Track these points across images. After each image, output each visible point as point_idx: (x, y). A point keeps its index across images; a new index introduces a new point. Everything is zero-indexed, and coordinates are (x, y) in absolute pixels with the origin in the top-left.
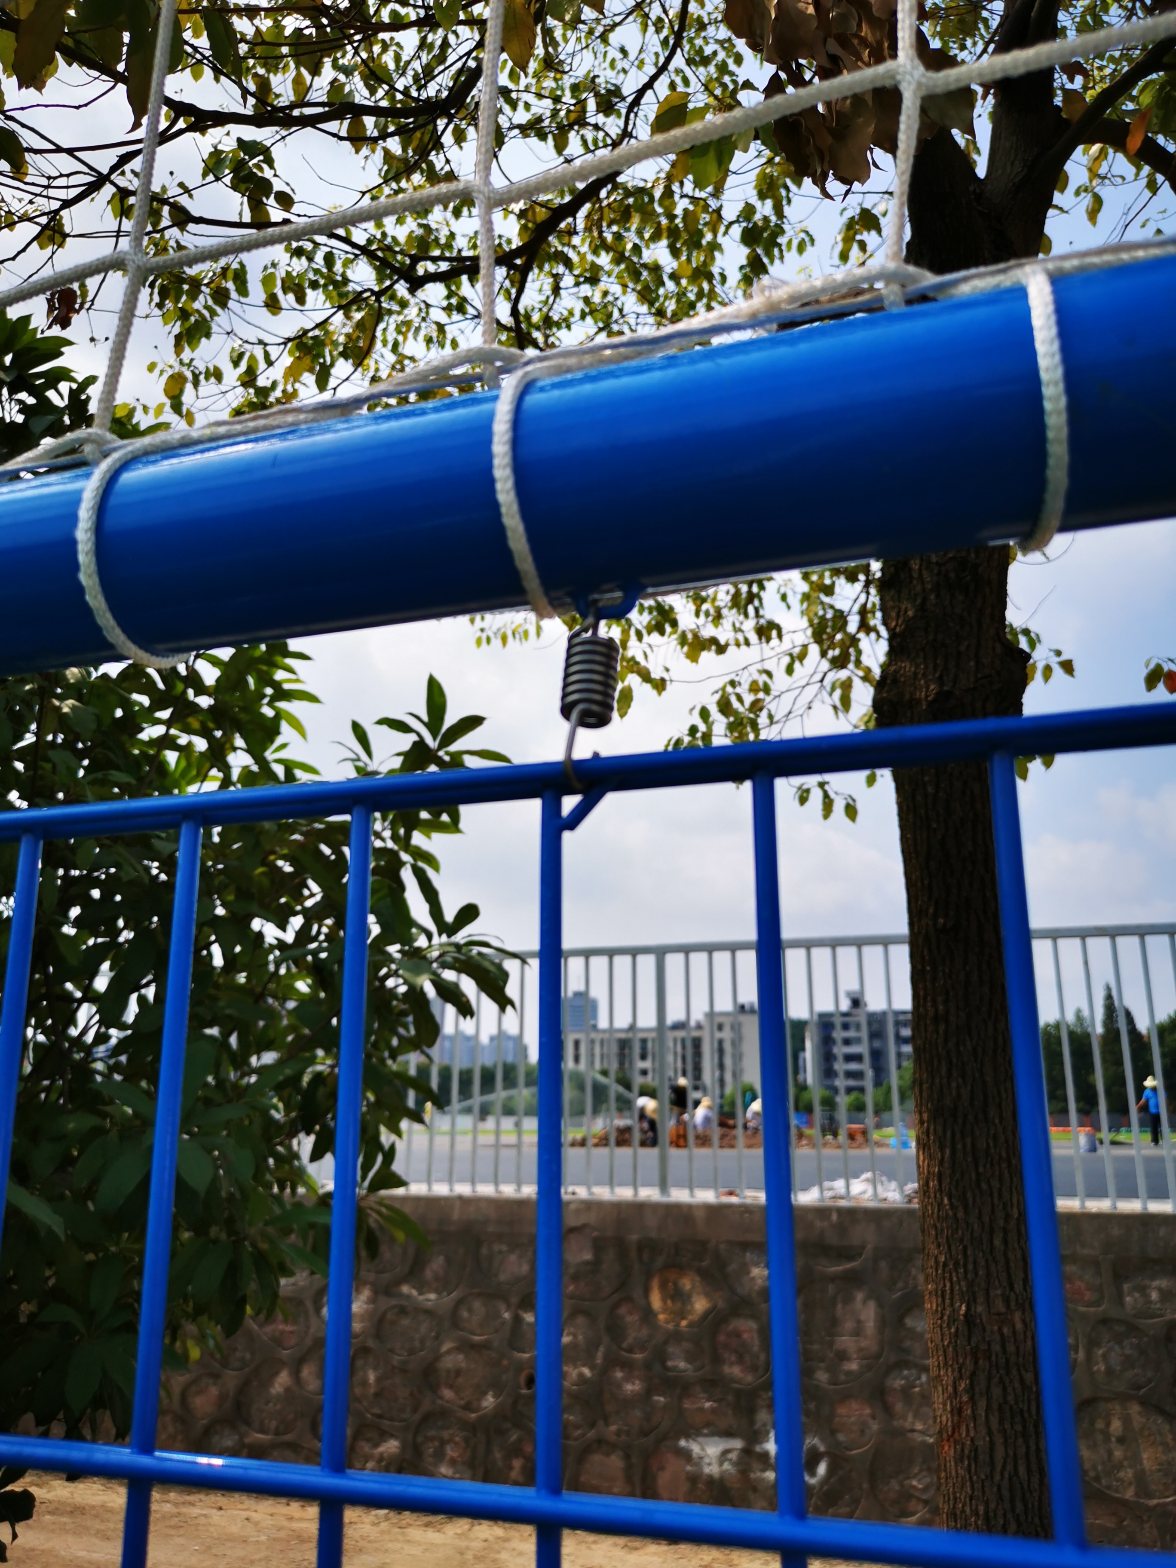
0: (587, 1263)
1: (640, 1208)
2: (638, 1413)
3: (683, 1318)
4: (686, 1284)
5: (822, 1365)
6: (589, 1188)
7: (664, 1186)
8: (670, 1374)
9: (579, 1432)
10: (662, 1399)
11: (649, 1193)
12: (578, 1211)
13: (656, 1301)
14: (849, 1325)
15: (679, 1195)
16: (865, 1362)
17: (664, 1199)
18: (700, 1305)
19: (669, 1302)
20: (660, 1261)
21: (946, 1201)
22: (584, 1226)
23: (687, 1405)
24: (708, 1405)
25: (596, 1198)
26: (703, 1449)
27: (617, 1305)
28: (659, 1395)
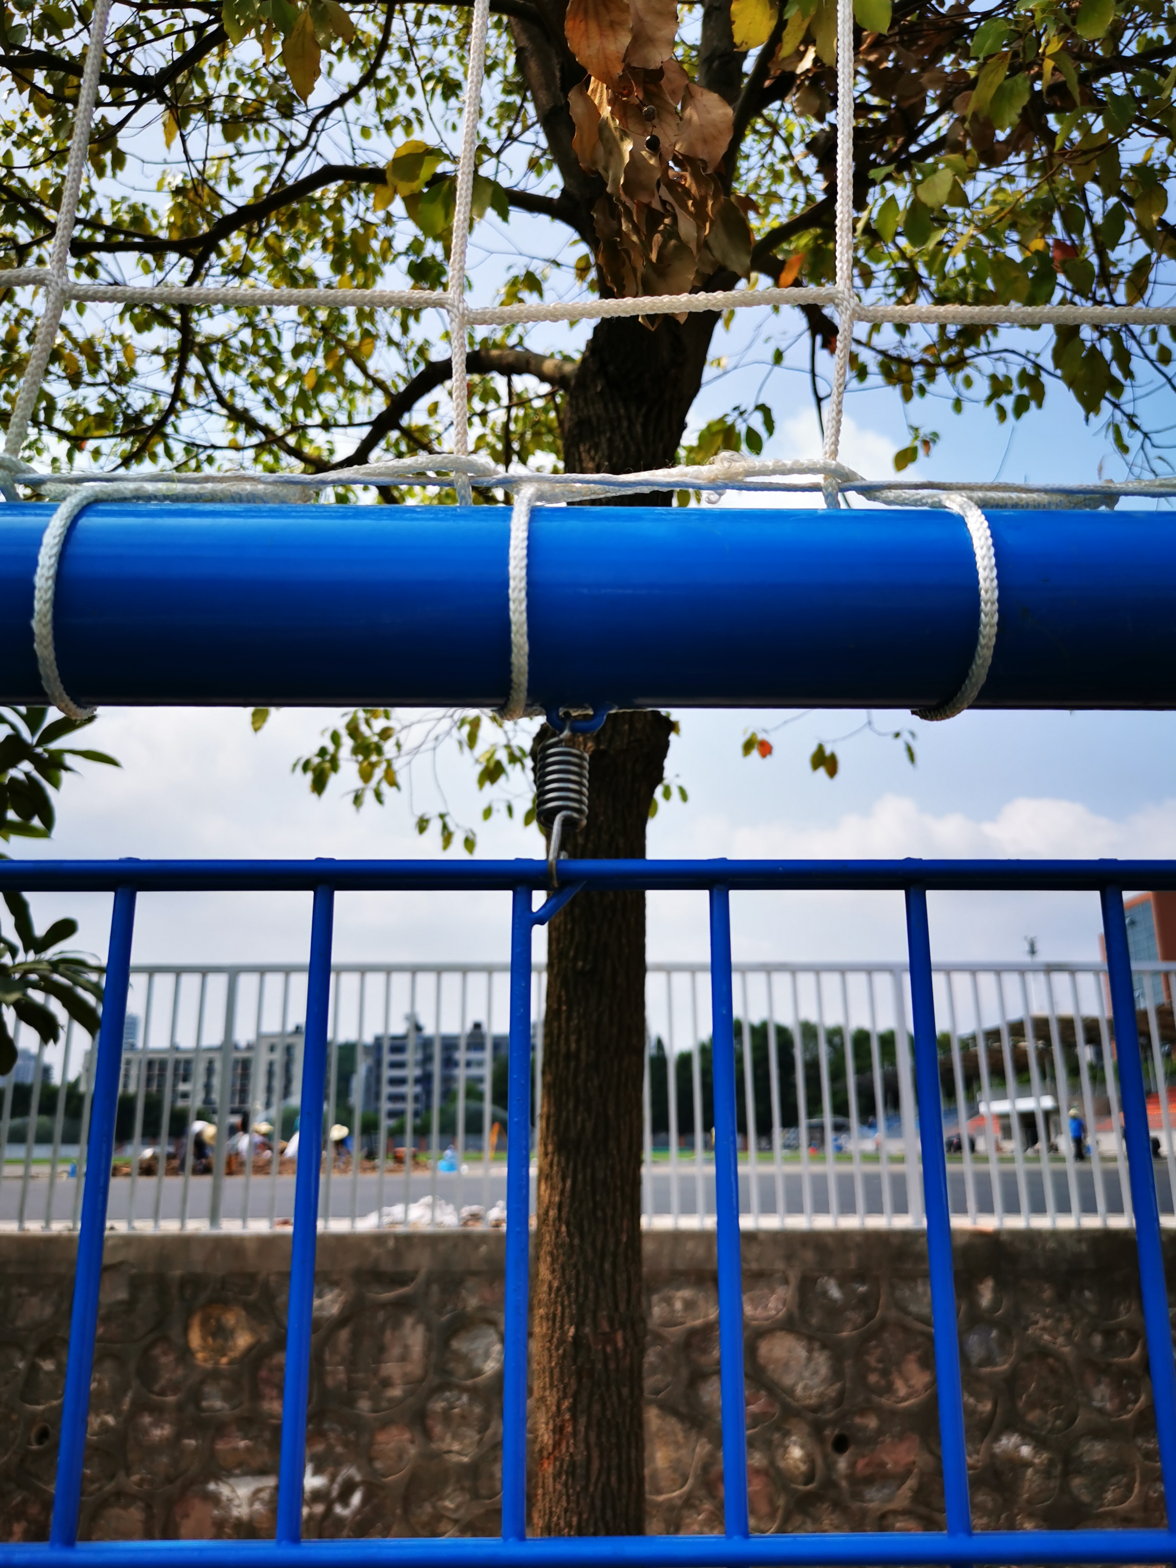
0: (121, 1303)
1: (185, 1242)
2: (165, 1459)
3: (224, 1355)
4: (230, 1319)
5: (366, 1393)
6: (130, 1222)
7: (214, 1217)
8: (203, 1415)
9: (96, 1486)
10: (193, 1442)
11: (197, 1226)
12: (115, 1248)
13: (195, 1339)
14: (396, 1351)
15: (231, 1227)
16: (407, 1387)
17: (215, 1232)
18: (243, 1340)
19: (210, 1340)
20: (203, 1297)
21: (564, 1229)
22: (121, 1263)
23: (220, 1446)
24: (242, 1444)
25: (138, 1232)
26: (233, 1491)
27: (152, 1345)
28: (189, 1438)
